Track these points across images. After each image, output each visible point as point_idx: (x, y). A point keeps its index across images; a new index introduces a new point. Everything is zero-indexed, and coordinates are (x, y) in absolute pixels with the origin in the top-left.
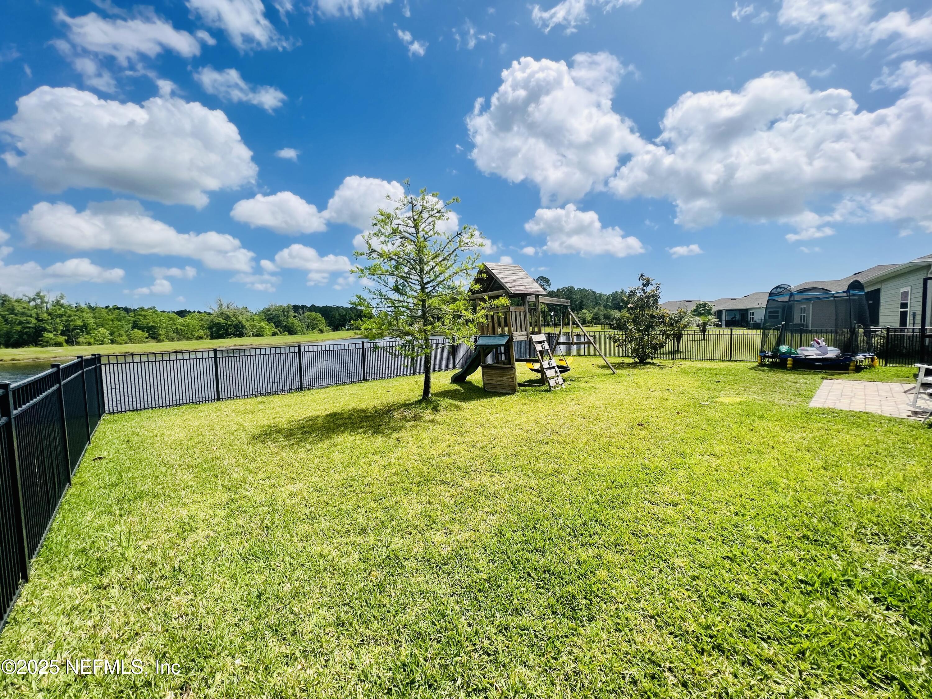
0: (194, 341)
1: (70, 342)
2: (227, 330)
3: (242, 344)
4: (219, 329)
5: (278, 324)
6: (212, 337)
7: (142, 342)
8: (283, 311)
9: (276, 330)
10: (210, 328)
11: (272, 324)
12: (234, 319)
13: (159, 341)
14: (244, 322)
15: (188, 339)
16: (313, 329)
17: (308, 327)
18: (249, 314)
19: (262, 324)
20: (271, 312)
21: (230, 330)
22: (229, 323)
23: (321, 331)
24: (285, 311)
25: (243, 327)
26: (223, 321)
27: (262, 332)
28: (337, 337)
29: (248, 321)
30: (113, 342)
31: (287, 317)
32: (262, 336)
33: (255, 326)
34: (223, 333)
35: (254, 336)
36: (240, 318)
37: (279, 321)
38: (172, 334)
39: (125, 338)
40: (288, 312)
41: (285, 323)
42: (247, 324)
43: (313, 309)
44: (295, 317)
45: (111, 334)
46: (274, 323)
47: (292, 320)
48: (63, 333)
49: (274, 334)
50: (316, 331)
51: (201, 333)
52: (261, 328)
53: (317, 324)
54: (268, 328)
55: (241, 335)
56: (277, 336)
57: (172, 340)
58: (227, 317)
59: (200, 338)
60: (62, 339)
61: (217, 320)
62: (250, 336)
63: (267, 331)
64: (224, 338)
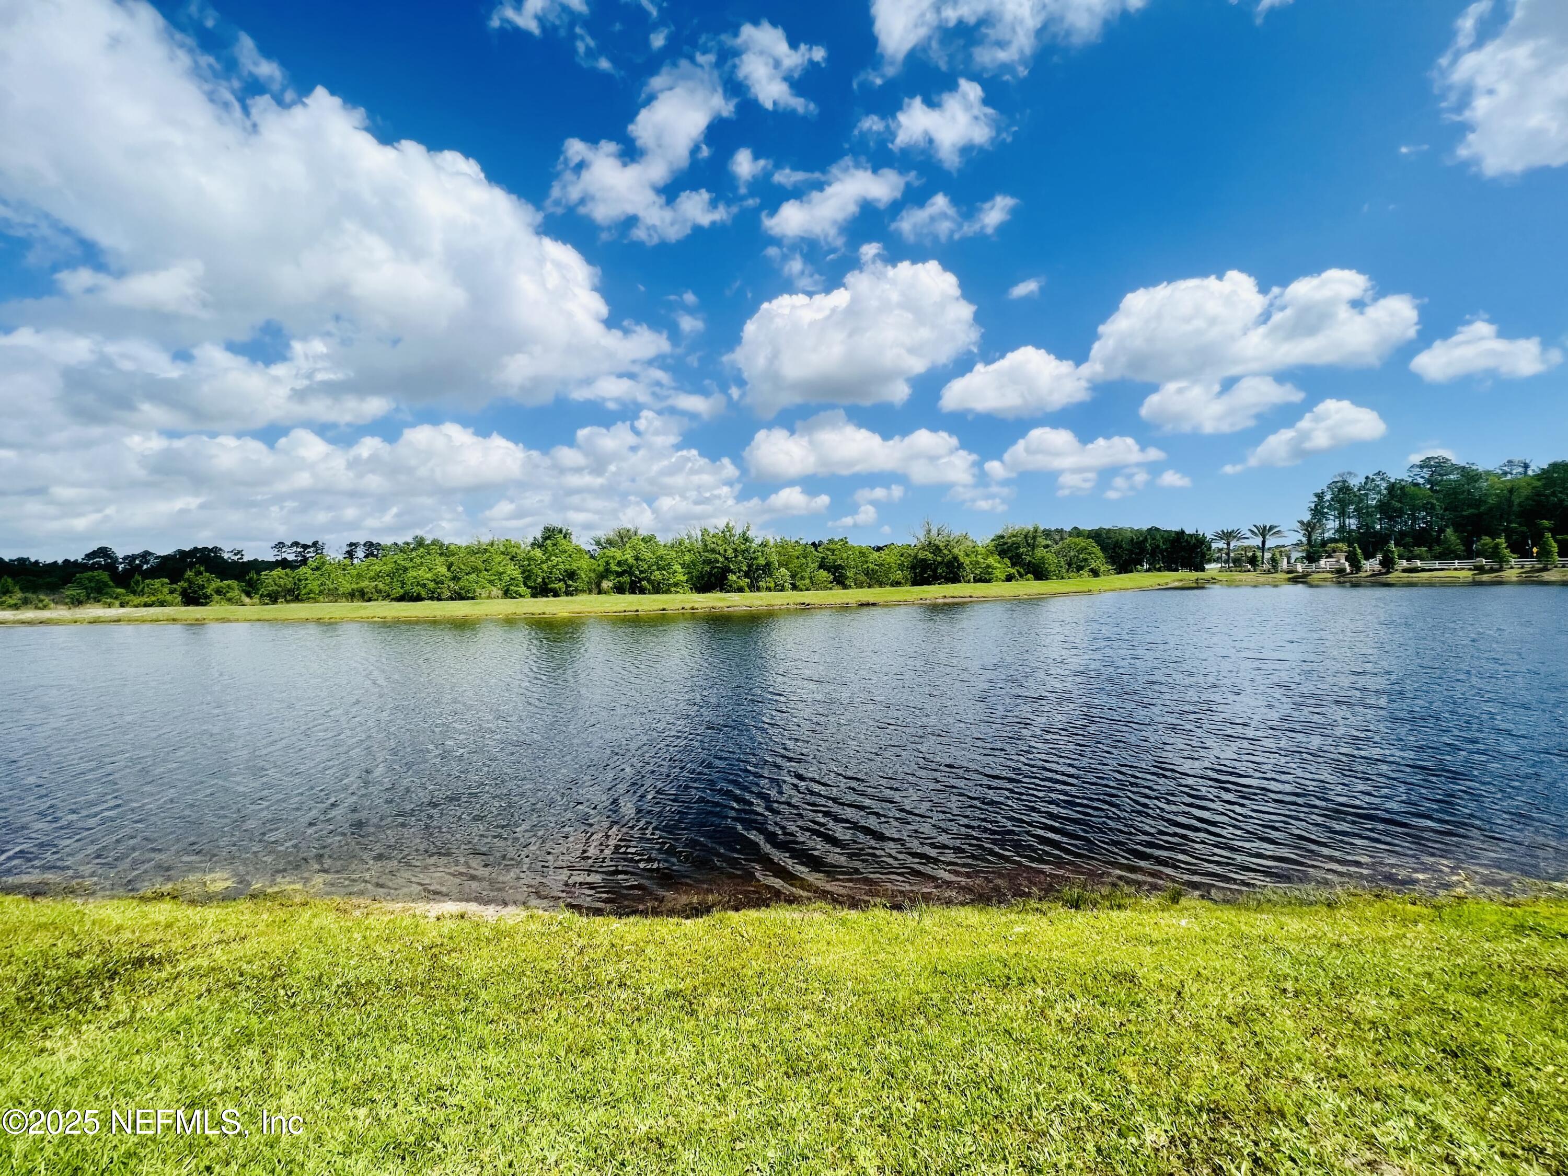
0: (888, 588)
1: (754, 588)
2: (935, 571)
3: (956, 594)
4: (924, 571)
5: (1016, 560)
6: (915, 583)
7: (826, 588)
8: (1026, 537)
9: (1013, 571)
10: (913, 567)
11: (1007, 561)
12: (946, 552)
13: (845, 587)
14: (962, 558)
15: (881, 584)
16: (1080, 568)
17: (1070, 565)
18: (970, 544)
19: (991, 560)
20: (1005, 540)
21: (939, 571)
22: (939, 559)
23: (1095, 573)
24: (1030, 539)
25: (960, 565)
26: (930, 556)
27: (990, 574)
28: (1130, 585)
29: (967, 555)
30: (795, 587)
31: (1033, 547)
32: (989, 581)
33: (977, 563)
34: (929, 576)
35: (976, 581)
36: (956, 551)
37: (1019, 556)
38: (862, 577)
39: (807, 581)
40: (1034, 538)
41: (1028, 558)
42: (966, 561)
43: (1076, 532)
44: (1047, 546)
45: (793, 576)
46: (1010, 558)
47: (1040, 552)
48: (747, 575)
49: (1009, 578)
50: (1085, 573)
51: (899, 575)
52: (988, 566)
53: (1086, 560)
54: (1000, 567)
55: (955, 579)
56: (1014, 582)
57: (860, 585)
58: (937, 550)
59: (897, 584)
60: (745, 582)
61: (921, 555)
62: (969, 582)
63: (997, 573)
64: (929, 583)
